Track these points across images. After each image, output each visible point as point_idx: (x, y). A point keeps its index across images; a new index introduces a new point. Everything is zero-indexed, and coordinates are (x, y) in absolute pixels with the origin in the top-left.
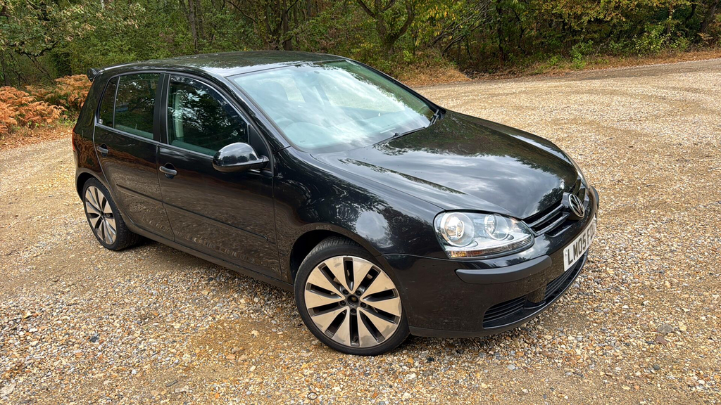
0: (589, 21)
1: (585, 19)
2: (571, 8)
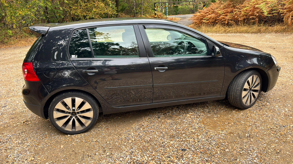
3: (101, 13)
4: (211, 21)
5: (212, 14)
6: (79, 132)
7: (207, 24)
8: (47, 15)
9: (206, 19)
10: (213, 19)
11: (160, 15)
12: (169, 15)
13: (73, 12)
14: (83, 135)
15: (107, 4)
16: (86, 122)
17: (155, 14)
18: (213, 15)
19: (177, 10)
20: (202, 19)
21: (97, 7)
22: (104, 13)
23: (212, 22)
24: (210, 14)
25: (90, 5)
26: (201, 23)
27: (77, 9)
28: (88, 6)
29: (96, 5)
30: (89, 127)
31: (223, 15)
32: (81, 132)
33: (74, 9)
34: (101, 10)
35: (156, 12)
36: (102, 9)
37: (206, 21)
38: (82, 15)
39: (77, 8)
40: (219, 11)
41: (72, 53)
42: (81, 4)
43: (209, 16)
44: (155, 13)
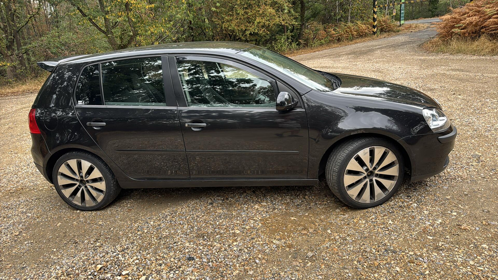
0: (250, 34)
1: (248, 33)
2: (238, 26)
3: (269, 24)
4: (469, 29)
5: (475, 15)
6: (90, 209)
7: (462, 37)
8: (191, 31)
9: (460, 26)
10: (476, 25)
11: (384, 21)
12: (405, 20)
13: (226, 25)
14: (94, 213)
15: (279, 9)
16: (99, 196)
17: (374, 20)
18: (475, 19)
19: (435, 9)
20: (453, 27)
21: (263, 15)
22: (274, 24)
23: (473, 33)
24: (469, 17)
25: (251, 12)
26: (451, 34)
27: (231, 20)
28: (249, 14)
29: (261, 12)
30: (102, 204)
31: (495, 18)
32: (93, 209)
33: (228, 21)
34: (269, 20)
35: (375, 16)
36: (271, 17)
37: (459, 31)
38: (239, 30)
39: (231, 18)
40: (489, 10)
41: (78, 99)
42: (238, 12)
43: (468, 20)
44: (374, 18)
